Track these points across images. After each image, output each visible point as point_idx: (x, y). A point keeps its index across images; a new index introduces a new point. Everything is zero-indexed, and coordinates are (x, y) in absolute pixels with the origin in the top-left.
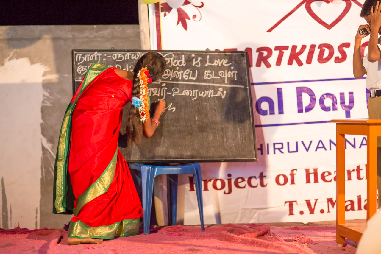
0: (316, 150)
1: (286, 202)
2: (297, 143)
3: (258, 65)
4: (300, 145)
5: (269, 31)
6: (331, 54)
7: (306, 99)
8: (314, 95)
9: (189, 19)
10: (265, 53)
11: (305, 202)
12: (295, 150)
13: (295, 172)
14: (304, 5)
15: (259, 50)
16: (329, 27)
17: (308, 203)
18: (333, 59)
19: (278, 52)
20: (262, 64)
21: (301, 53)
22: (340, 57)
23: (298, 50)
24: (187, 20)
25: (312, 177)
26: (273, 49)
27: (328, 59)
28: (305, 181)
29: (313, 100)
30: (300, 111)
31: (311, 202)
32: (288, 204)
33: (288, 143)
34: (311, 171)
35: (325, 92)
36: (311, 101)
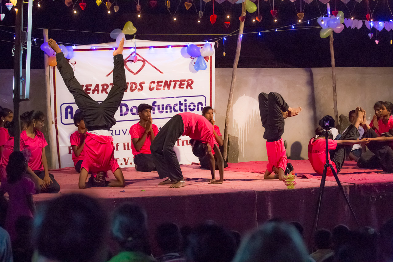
2: (120, 130)
3: (102, 92)
4: (121, 132)
5: (107, 76)
6: (136, 87)
8: (128, 107)
10: (105, 87)
11: (123, 159)
12: (119, 134)
13: (118, 144)
15: (103, 85)
16: (135, 74)
18: (137, 90)
19: (111, 86)
20: (104, 92)
22: (140, 88)
25: (126, 147)
26: (109, 85)
27: (134, 90)
28: (123, 149)
31: (126, 159)
33: (116, 130)
34: (126, 144)
35: (133, 106)
36: (127, 110)
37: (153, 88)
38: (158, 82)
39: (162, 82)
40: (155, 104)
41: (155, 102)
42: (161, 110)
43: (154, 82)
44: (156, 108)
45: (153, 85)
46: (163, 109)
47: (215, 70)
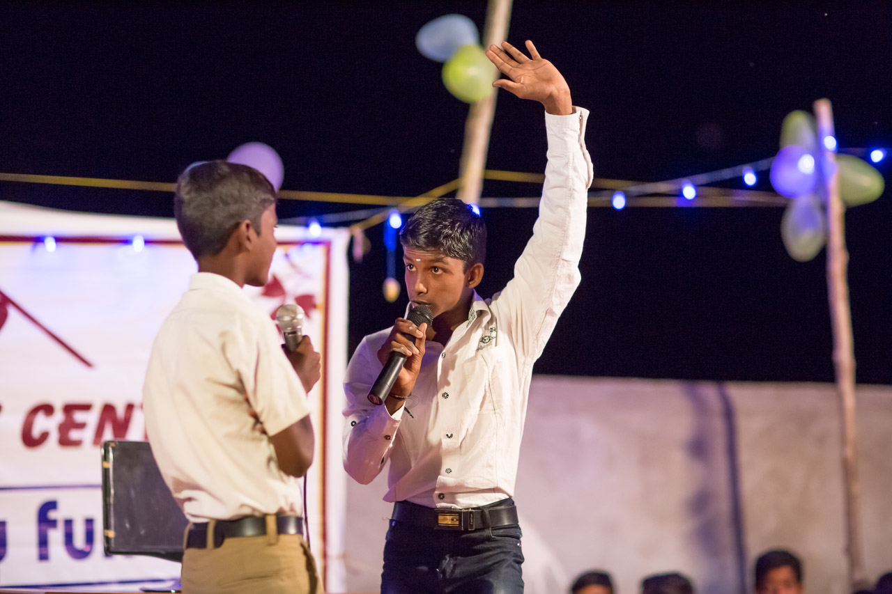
37: (45, 436)
38: (69, 409)
39: (86, 407)
40: (52, 515)
41: (51, 505)
42: (79, 541)
43: (48, 409)
44: (56, 536)
45: (42, 424)
46: (90, 537)
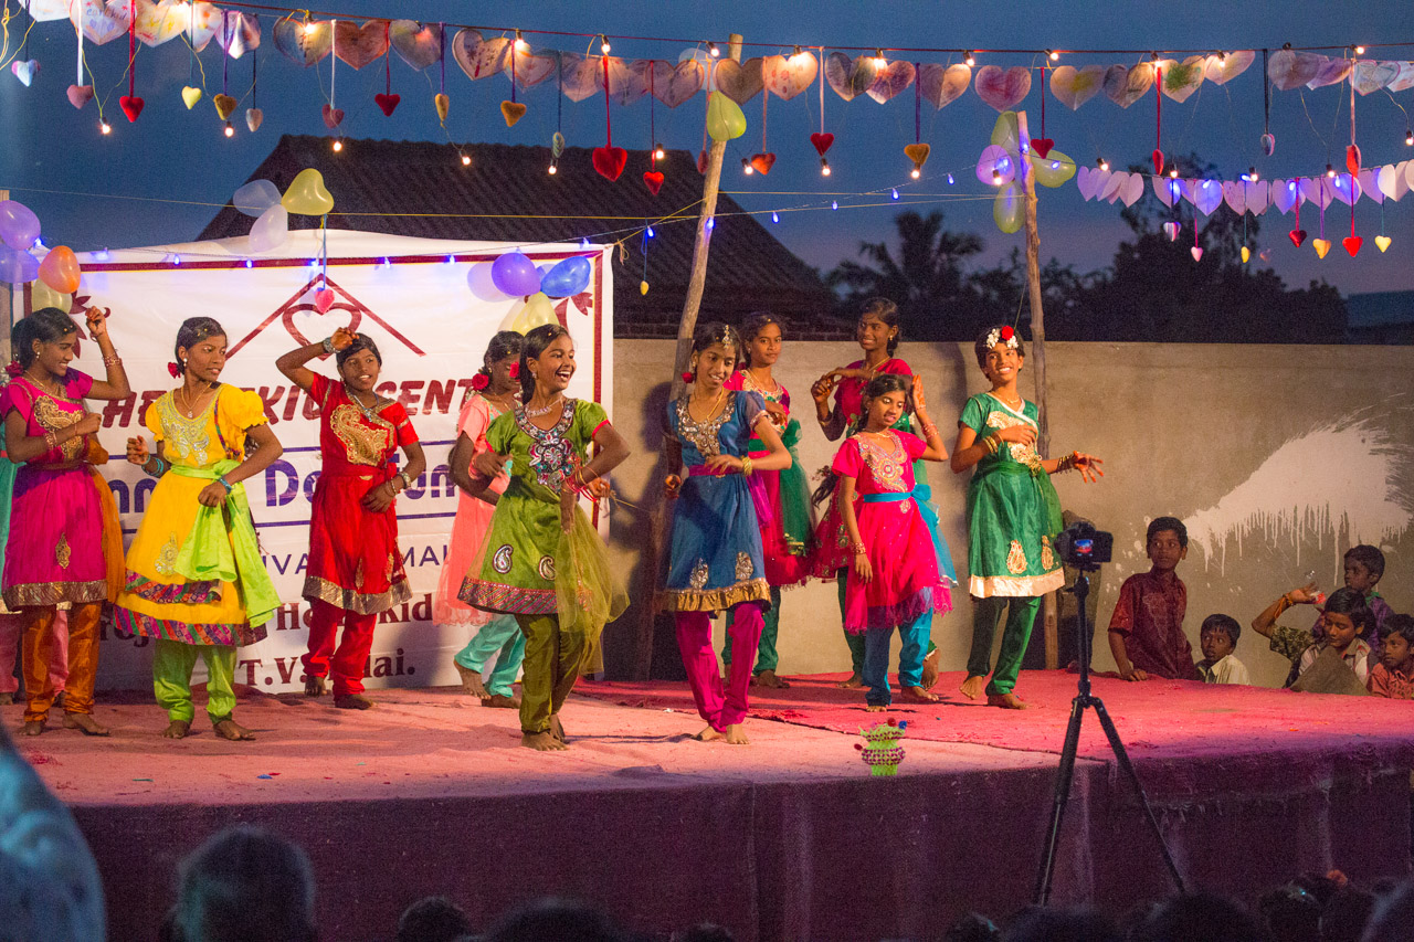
0: (297, 572)
1: (242, 662)
7: (282, 481)
8: (295, 474)
9: (85, 338)
11: (275, 662)
14: (280, 317)
17: (281, 665)
21: (274, 401)
23: (269, 397)
24: (80, 339)
25: (288, 617)
29: (293, 484)
30: (271, 503)
31: (285, 662)
32: (245, 665)
35: (313, 470)
36: (290, 486)
38: (407, 386)
39: (419, 385)
43: (390, 386)
46: (421, 481)
47: (615, 344)
